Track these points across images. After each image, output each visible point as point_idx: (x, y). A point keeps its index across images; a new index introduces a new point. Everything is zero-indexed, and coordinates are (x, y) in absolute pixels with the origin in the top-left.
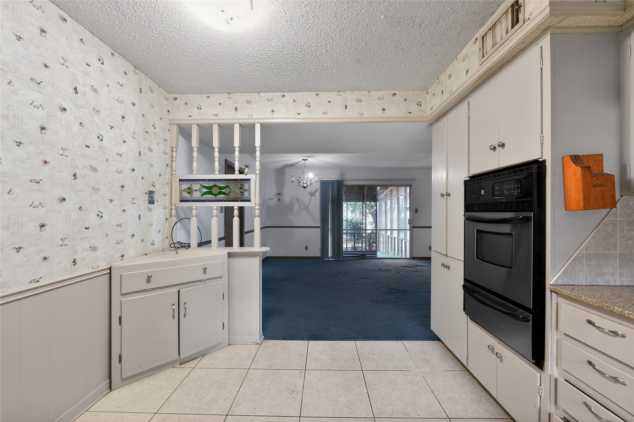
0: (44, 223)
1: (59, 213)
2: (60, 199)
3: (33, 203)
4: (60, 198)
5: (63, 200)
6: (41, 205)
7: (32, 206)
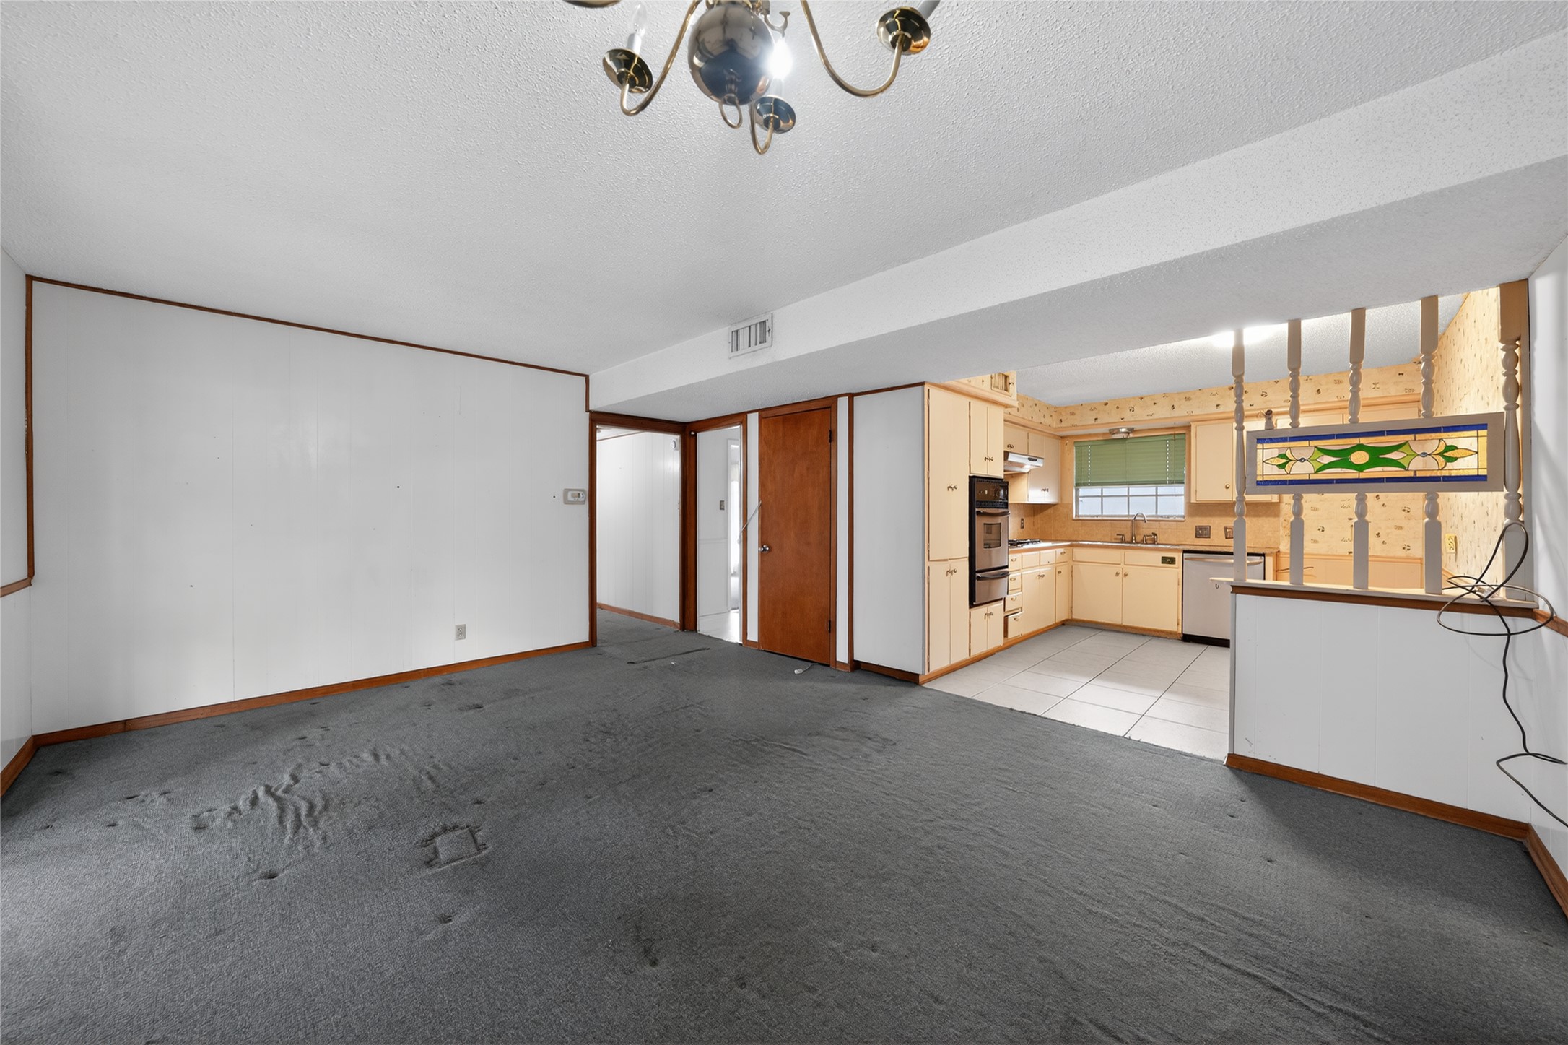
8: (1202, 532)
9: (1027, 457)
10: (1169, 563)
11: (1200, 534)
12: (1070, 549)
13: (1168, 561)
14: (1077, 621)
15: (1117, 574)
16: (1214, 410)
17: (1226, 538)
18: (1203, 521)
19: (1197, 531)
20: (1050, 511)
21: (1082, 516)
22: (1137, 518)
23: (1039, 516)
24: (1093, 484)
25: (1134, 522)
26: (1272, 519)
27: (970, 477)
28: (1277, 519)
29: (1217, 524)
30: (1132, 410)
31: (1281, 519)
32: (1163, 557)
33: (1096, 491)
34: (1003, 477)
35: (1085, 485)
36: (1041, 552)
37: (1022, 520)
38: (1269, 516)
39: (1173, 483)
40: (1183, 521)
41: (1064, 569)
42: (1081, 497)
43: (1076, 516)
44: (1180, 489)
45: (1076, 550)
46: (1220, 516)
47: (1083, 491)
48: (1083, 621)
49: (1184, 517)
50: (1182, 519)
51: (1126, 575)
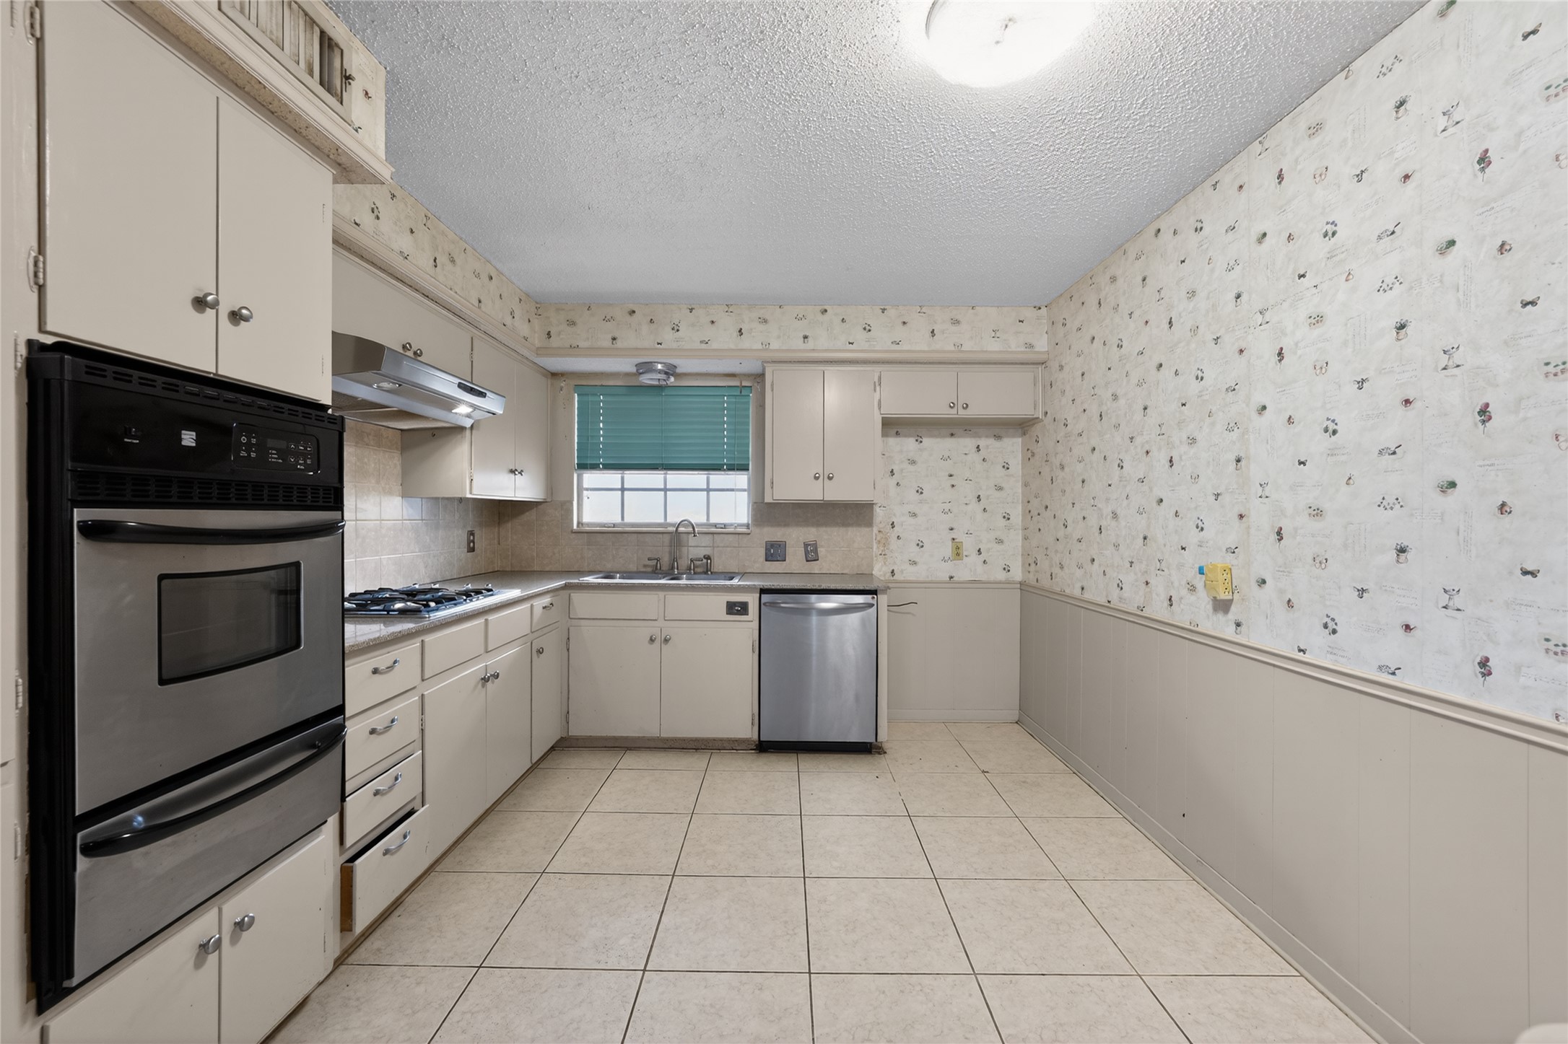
0: (1405, 543)
1: (1440, 521)
2: (1443, 485)
3: (1384, 499)
4: (1443, 482)
5: (1451, 488)
6: (1399, 503)
7: (1382, 506)
8: (775, 552)
9: (458, 381)
10: (739, 613)
11: (772, 555)
12: (565, 593)
13: (737, 609)
14: (577, 739)
15: (652, 640)
16: (799, 343)
17: (807, 561)
18: (776, 534)
19: (767, 550)
20: (530, 516)
21: (588, 525)
22: (681, 529)
23: (509, 525)
24: (608, 467)
25: (676, 536)
26: (865, 530)
27: (30, 343)
28: (870, 529)
29: (795, 537)
30: (676, 329)
31: (875, 530)
32: (728, 603)
33: (612, 478)
34: (327, 400)
35: (594, 467)
36: (491, 617)
37: (472, 533)
38: (859, 525)
39: (733, 470)
40: (749, 534)
41: (551, 642)
42: (587, 489)
43: (579, 523)
44: (741, 479)
45: (577, 597)
46: (798, 524)
47: (590, 478)
48: (590, 738)
49: (748, 526)
50: (744, 530)
51: (666, 641)
